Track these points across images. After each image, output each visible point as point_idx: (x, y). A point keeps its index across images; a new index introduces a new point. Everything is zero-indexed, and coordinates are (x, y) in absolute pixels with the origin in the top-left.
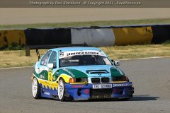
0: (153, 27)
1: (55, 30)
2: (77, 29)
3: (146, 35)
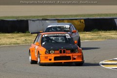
0: (85, 20)
1: (17, 21)
2: (33, 21)
3: (80, 25)
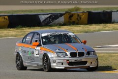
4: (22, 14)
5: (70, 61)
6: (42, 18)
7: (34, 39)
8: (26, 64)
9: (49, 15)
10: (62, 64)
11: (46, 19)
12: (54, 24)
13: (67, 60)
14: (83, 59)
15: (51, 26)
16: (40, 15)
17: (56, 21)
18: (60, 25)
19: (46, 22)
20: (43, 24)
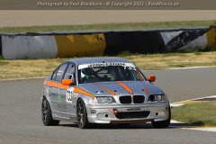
4: (131, 29)
5: (120, 110)
6: (167, 37)
7: (68, 74)
8: (56, 116)
9: (180, 32)
10: (107, 116)
11: (175, 39)
12: (189, 48)
13: (114, 110)
14: (142, 107)
15: (183, 52)
16: (163, 31)
17: (193, 43)
18: (200, 50)
19: (174, 45)
20: (169, 47)
